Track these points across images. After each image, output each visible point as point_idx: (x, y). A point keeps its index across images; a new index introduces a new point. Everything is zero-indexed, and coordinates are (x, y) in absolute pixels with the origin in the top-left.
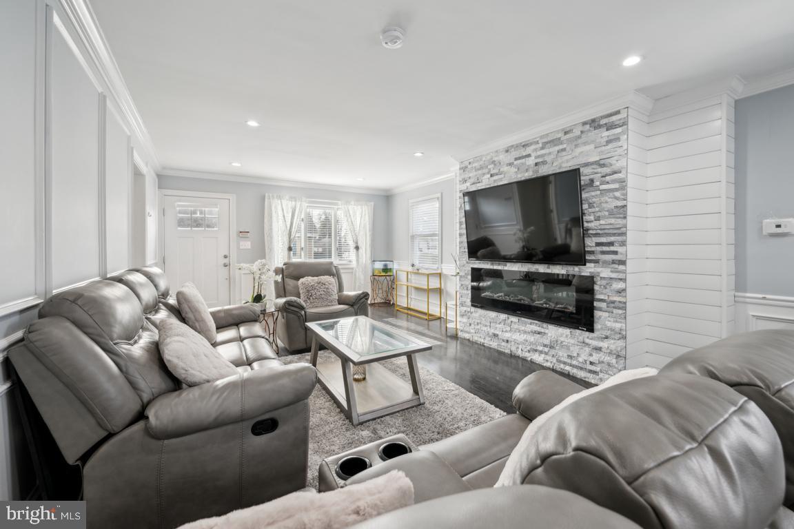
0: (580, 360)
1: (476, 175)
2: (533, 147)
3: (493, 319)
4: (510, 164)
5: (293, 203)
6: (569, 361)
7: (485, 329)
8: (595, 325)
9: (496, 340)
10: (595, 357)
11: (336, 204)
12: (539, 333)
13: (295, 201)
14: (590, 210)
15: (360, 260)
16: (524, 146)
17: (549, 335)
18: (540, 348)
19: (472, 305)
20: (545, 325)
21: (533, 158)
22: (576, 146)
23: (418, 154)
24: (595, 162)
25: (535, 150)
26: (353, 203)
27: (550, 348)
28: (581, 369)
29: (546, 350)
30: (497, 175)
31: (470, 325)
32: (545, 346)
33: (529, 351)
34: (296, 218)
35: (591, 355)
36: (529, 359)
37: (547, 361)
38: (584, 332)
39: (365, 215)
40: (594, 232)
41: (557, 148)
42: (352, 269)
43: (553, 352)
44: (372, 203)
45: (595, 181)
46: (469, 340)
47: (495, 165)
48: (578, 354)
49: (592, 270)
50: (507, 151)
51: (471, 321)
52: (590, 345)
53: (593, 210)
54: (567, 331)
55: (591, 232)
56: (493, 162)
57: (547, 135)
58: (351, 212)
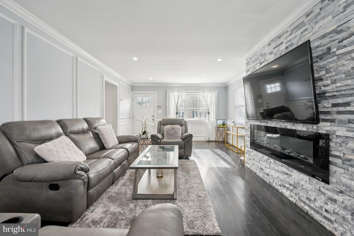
0: (317, 204)
1: (253, 66)
2: (285, 36)
3: (260, 158)
4: (271, 53)
5: (179, 93)
6: (308, 202)
7: (256, 163)
8: (330, 178)
9: (262, 172)
10: (330, 207)
11: (199, 93)
12: (287, 174)
13: (179, 92)
14: (327, 75)
15: (210, 119)
16: (278, 38)
17: (293, 177)
18: (288, 186)
19: (251, 148)
20: (291, 169)
21: (284, 44)
22: (316, 23)
23: (220, 60)
24: (333, 31)
25: (286, 38)
26: (206, 91)
27: (294, 187)
28: (318, 212)
29: (291, 188)
30: (264, 62)
31: (250, 159)
32: (290, 185)
33: (280, 186)
34: (179, 99)
35: (326, 203)
36: (280, 191)
37: (292, 196)
38: (320, 182)
39: (213, 97)
40: (331, 94)
41: (301, 31)
42: (206, 123)
43: (295, 191)
44: (217, 91)
45: (332, 48)
46: (249, 168)
47: (263, 56)
48: (315, 199)
49: (328, 129)
50: (269, 44)
51: (250, 157)
52: (325, 194)
53: (330, 75)
54: (306, 178)
55: (328, 94)
56: (262, 55)
57: (294, 23)
58: (205, 96)
